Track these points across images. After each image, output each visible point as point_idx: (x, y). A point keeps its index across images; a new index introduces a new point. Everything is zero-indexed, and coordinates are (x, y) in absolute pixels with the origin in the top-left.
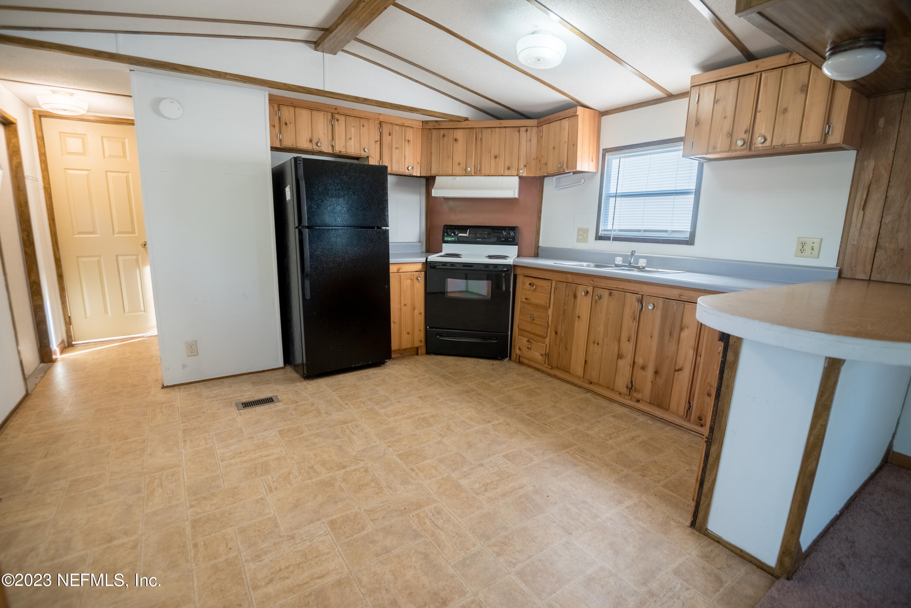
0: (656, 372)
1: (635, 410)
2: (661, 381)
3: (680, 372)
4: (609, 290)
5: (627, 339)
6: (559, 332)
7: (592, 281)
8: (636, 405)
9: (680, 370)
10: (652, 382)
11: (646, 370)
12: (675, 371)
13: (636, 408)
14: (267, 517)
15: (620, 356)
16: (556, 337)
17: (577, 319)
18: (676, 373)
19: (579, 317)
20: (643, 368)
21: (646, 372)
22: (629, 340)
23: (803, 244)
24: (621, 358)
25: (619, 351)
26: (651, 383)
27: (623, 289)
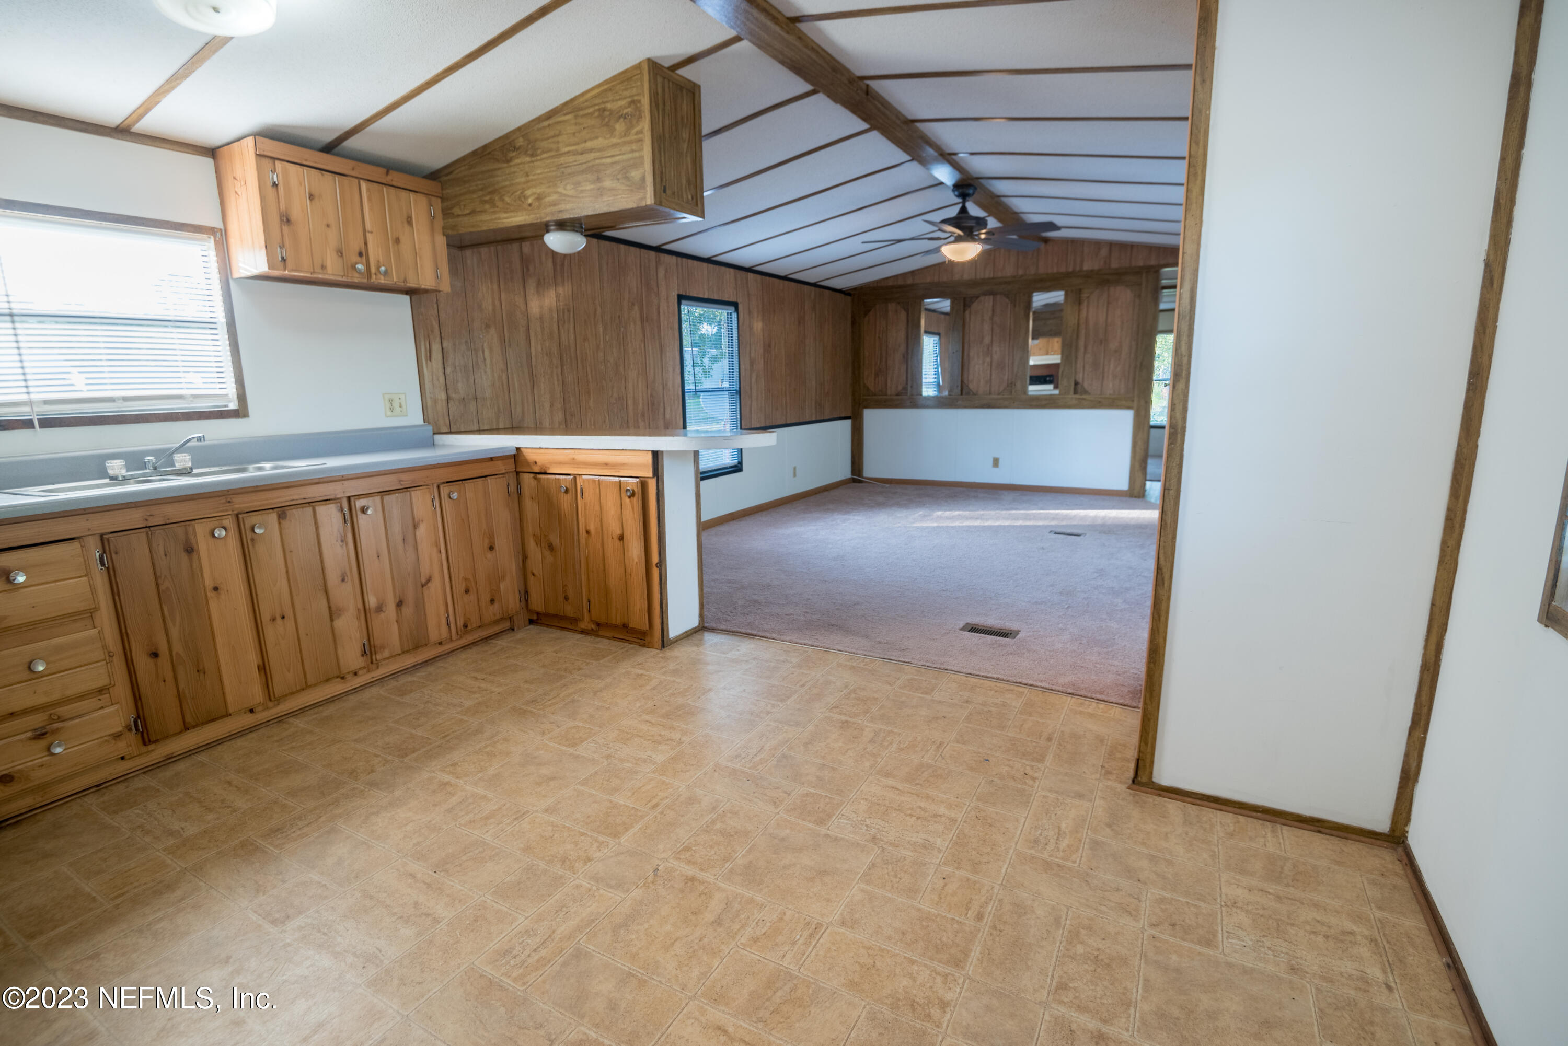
0: (400, 604)
1: (377, 682)
2: (408, 611)
3: (429, 584)
4: (276, 510)
5: (340, 579)
6: (163, 648)
7: (228, 504)
8: (375, 676)
9: (429, 580)
10: (397, 621)
11: (384, 609)
12: (423, 586)
13: (375, 679)
14: (869, 888)
15: (333, 613)
16: (156, 664)
17: (211, 594)
18: (425, 588)
19: (216, 589)
20: (380, 609)
21: (384, 612)
22: (343, 580)
23: (391, 401)
24: (339, 615)
25: (330, 608)
26: (396, 623)
27: (305, 499)
